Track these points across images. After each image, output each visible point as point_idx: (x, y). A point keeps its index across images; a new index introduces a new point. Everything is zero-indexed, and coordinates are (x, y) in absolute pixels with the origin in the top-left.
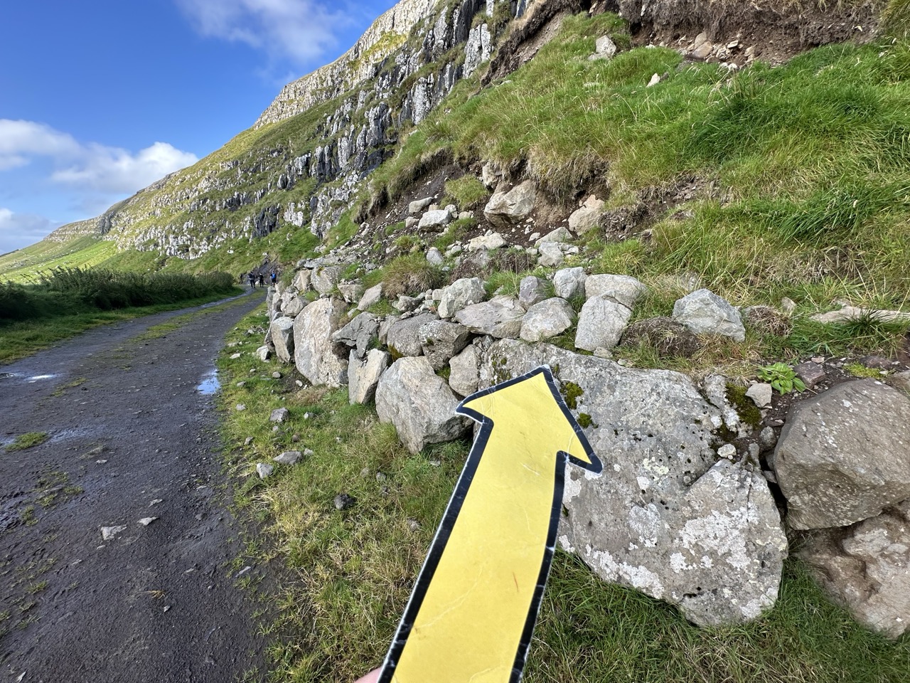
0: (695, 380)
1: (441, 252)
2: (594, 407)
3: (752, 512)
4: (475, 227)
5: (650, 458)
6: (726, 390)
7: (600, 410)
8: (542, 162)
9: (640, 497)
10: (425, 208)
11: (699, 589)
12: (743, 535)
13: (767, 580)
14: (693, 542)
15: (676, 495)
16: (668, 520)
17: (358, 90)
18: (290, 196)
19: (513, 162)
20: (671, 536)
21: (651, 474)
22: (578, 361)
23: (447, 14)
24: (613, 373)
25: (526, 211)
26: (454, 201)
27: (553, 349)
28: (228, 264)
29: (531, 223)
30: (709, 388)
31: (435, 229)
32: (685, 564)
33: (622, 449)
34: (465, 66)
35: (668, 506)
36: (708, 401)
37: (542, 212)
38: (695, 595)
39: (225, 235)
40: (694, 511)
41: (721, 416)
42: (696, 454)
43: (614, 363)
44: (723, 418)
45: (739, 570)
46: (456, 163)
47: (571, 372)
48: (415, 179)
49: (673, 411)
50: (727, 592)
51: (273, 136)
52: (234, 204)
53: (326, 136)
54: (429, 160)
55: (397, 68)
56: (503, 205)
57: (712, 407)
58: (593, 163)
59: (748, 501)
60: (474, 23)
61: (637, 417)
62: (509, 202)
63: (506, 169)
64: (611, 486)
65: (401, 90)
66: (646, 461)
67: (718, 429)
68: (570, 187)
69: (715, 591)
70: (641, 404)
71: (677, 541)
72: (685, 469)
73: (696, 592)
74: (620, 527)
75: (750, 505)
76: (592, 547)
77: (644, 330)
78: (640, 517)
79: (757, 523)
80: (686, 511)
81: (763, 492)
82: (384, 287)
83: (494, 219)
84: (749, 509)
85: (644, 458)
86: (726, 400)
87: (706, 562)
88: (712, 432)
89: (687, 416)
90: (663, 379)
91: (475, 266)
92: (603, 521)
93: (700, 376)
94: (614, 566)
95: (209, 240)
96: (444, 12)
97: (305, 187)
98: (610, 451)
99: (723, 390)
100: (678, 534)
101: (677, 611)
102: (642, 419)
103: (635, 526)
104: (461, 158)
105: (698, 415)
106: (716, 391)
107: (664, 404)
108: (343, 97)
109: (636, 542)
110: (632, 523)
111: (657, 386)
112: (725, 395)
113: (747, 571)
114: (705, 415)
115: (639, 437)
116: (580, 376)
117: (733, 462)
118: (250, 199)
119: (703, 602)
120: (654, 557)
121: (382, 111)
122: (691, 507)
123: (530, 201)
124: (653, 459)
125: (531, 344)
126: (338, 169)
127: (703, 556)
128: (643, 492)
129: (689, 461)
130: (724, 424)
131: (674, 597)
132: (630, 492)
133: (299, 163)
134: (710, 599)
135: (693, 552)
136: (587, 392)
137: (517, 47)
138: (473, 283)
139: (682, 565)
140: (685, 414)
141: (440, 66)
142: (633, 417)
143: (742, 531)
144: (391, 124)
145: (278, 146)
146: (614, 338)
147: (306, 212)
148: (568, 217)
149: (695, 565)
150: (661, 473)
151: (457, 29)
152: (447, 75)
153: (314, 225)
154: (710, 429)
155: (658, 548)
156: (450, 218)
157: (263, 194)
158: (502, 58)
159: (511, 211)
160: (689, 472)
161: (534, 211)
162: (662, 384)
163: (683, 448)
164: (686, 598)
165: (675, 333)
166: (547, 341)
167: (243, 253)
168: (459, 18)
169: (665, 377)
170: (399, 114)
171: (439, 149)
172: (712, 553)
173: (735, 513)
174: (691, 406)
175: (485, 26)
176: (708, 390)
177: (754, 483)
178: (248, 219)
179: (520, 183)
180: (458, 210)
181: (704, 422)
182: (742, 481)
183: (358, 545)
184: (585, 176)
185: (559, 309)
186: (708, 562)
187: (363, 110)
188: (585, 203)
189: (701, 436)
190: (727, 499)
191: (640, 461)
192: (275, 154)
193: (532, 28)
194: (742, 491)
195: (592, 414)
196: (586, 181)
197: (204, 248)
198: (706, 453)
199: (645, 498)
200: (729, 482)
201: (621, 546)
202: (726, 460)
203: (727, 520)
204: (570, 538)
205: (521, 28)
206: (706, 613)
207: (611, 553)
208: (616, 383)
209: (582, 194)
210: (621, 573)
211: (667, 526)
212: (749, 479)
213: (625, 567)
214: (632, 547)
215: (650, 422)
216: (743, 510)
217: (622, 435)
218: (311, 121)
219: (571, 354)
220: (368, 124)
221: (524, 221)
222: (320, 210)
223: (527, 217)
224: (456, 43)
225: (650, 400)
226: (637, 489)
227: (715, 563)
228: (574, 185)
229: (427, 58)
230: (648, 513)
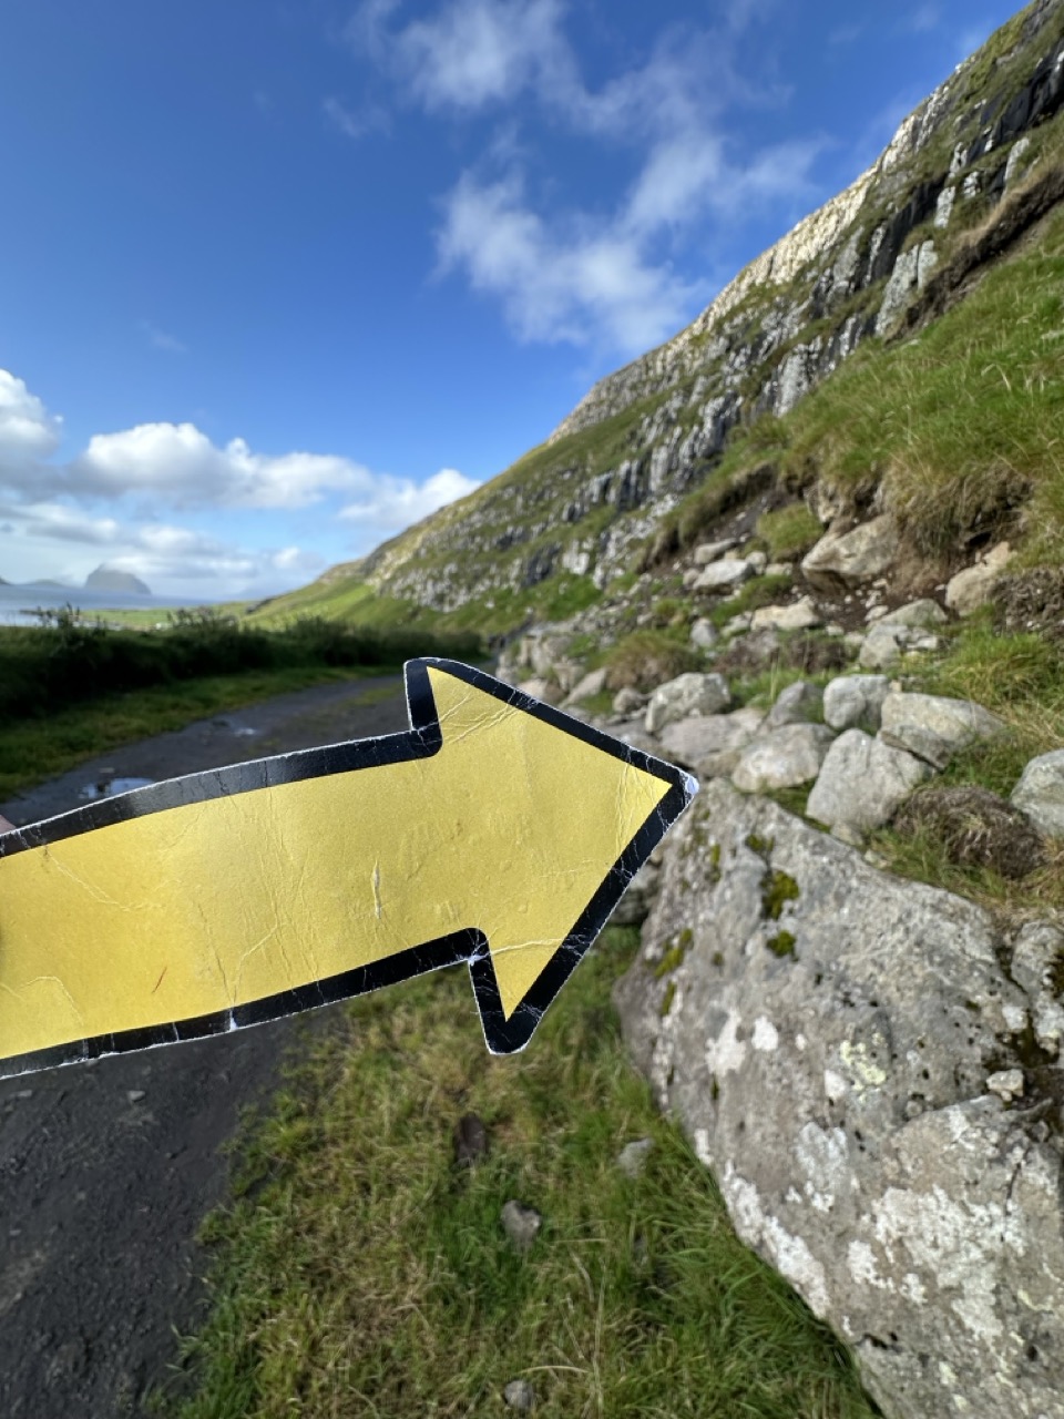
0: (1002, 925)
1: (715, 628)
2: (805, 926)
3: (1013, 1223)
4: (787, 591)
5: (854, 1043)
6: (1055, 960)
7: (812, 933)
8: (903, 484)
9: (825, 1110)
10: (718, 556)
11: (894, 1337)
12: (992, 1267)
13: (1038, 1394)
14: (896, 1234)
15: (883, 1129)
16: (860, 1173)
17: (696, 375)
18: (576, 531)
19: (861, 483)
20: (857, 1205)
21: (850, 1075)
22: (804, 839)
23: (861, 238)
24: (849, 872)
25: (875, 566)
26: (764, 547)
27: (774, 809)
28: (484, 620)
29: (882, 589)
30: (1023, 948)
31: (720, 590)
32: (873, 1273)
33: (816, 1012)
34: (882, 315)
35: (865, 1144)
36: (1007, 975)
37: (905, 571)
38: (884, 1346)
39: (487, 583)
40: (902, 1173)
41: (1028, 1011)
42: (945, 1068)
43: (855, 857)
44: (1031, 1015)
45: (976, 1337)
46: (780, 487)
47: (790, 856)
48: (723, 511)
49: (922, 970)
50: (946, 1373)
51: (570, 451)
52: (506, 542)
53: (639, 446)
54: (744, 482)
55: (762, 336)
56: (833, 556)
57: (1011, 987)
58: (1004, 483)
59: (1009, 1196)
60: (908, 243)
61: (864, 964)
62: (844, 551)
63: (848, 496)
64: (785, 1072)
65: (762, 368)
66: (845, 1046)
67: (1015, 1036)
68: (954, 529)
69: (923, 1359)
70: (875, 942)
71: (866, 1218)
72: (913, 1088)
73: (887, 1340)
74: (781, 1150)
75: (1011, 1207)
76: (735, 1167)
77: (932, 806)
78: (815, 1147)
79: (1021, 1252)
80: (890, 1166)
81: (1043, 1189)
82: (609, 675)
83: (817, 579)
84: (1007, 1214)
85: (844, 1038)
86: (1047, 981)
87: (914, 1290)
88: (999, 1036)
89: (949, 988)
90: (924, 905)
91: (751, 654)
92: (761, 1129)
93: (1015, 919)
94: (756, 1216)
95: (470, 588)
96: (854, 238)
97: (597, 519)
98: (798, 1009)
99: (1047, 959)
100: (870, 1206)
101: (848, 1361)
102: (871, 969)
103: (807, 1161)
104: (790, 478)
105: (976, 993)
106: (1029, 957)
107: (910, 952)
108: (674, 388)
109: (800, 1190)
110: (801, 1152)
111: (909, 914)
112: (1047, 971)
113: (993, 1350)
114: (993, 998)
115: (853, 999)
116: (802, 866)
117: (1008, 1106)
118: (525, 537)
119: (896, 1367)
120: (824, 1232)
121: (727, 404)
122: (900, 1163)
123: (885, 551)
124: (861, 1047)
125: (746, 795)
126: (647, 492)
127: (909, 1271)
128: (831, 1103)
129: (926, 1075)
130: (1031, 1029)
131: (846, 1327)
132: (809, 1094)
133: (594, 486)
134: (911, 1370)
135: (890, 1254)
136: (804, 896)
137: (963, 277)
138: (707, 682)
139: (868, 1271)
140: (947, 982)
141: (836, 322)
142: (857, 963)
143: (990, 1256)
144: (738, 421)
145: (573, 463)
146: (879, 811)
147: (592, 554)
148: (946, 582)
149: (891, 1284)
150: (868, 1078)
151: (876, 258)
152: (846, 335)
153: (599, 573)
154: (997, 1029)
155: (834, 1218)
156: (750, 574)
157: (543, 529)
158: (930, 300)
159: (846, 567)
160: (922, 1097)
161: (891, 567)
162: (918, 915)
163: (922, 1045)
164: (868, 1344)
165: (988, 823)
166: (768, 794)
167: (502, 608)
168: (883, 241)
169: (928, 901)
170: (753, 406)
171: (763, 463)
172: (926, 1276)
173: (979, 1211)
174: (966, 971)
175: (929, 244)
176: (1018, 951)
177: (1028, 1163)
178: (517, 562)
179: (870, 519)
180: (768, 562)
181: (987, 1012)
182: (1003, 1148)
183: (430, 1021)
184: (987, 507)
185: (805, 743)
186: (916, 1291)
187: (698, 405)
188: (987, 557)
189: (971, 1035)
190: (966, 1174)
191: (836, 1042)
192: (567, 476)
193: (996, 238)
194: (998, 1170)
195: (799, 937)
196: (990, 517)
197: (462, 598)
198: (969, 1073)
199: (833, 1115)
200: (977, 1142)
201: (777, 1184)
202: (996, 1098)
203: (960, 1219)
204: (710, 1137)
205: (973, 242)
206: (899, 1395)
207: (759, 1191)
208: (849, 891)
209: (981, 542)
210: (766, 1235)
211: (855, 1183)
212: (1018, 1152)
213: (773, 1227)
214: (793, 1196)
215: (881, 979)
216: (996, 1210)
217: (827, 986)
218: (623, 427)
219: (798, 825)
220: (701, 425)
221: (869, 585)
222: (612, 552)
223: (875, 577)
224: (871, 282)
225: (892, 938)
226: (821, 1096)
227: (932, 1297)
228: (964, 525)
229: (814, 313)
230: (831, 1145)
